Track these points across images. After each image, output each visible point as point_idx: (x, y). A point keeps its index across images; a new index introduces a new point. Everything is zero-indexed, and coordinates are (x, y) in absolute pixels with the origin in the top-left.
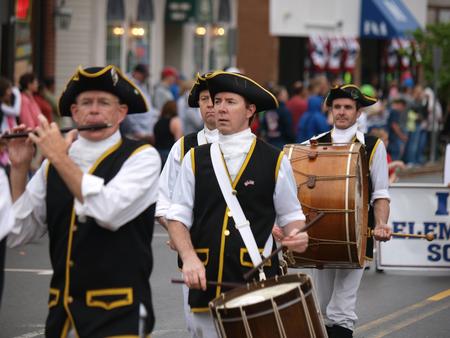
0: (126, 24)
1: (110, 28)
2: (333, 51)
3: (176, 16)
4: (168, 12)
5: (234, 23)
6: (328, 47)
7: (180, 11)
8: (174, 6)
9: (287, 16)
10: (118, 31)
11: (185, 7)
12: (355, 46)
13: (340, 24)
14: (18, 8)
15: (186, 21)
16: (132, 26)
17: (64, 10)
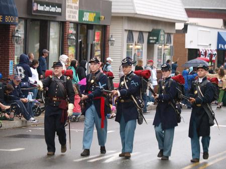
0: (134, 44)
1: (128, 45)
2: (207, 54)
3: (152, 41)
4: (149, 40)
5: (172, 45)
6: (206, 53)
7: (153, 40)
8: (151, 38)
9: (191, 42)
10: (131, 47)
11: (155, 38)
12: (215, 52)
13: (210, 45)
14: (96, 38)
15: (155, 43)
16: (136, 45)
17: (112, 39)
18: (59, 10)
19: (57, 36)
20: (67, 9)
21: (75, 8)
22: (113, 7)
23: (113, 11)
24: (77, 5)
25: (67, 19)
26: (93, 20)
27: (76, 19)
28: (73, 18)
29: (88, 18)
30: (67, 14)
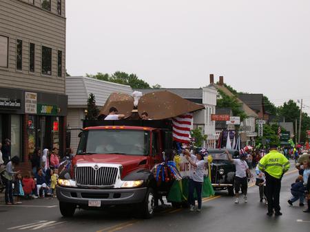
18: (18, 105)
19: (18, 127)
20: (26, 104)
21: (34, 102)
22: (69, 100)
23: (69, 103)
24: (36, 99)
25: (26, 112)
26: (50, 112)
27: (35, 112)
28: (32, 110)
29: (46, 110)
30: (26, 108)
